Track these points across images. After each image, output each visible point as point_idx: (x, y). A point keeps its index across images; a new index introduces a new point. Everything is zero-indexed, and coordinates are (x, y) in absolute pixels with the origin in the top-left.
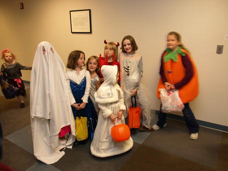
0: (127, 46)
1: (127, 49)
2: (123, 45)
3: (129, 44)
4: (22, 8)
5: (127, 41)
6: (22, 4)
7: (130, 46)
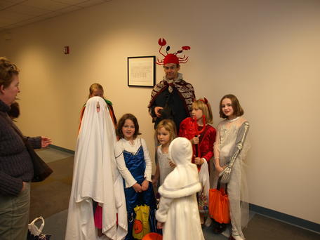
0: (227, 108)
1: (227, 112)
2: (222, 106)
3: (229, 105)
4: (68, 52)
5: (228, 101)
6: (68, 48)
7: (231, 108)
